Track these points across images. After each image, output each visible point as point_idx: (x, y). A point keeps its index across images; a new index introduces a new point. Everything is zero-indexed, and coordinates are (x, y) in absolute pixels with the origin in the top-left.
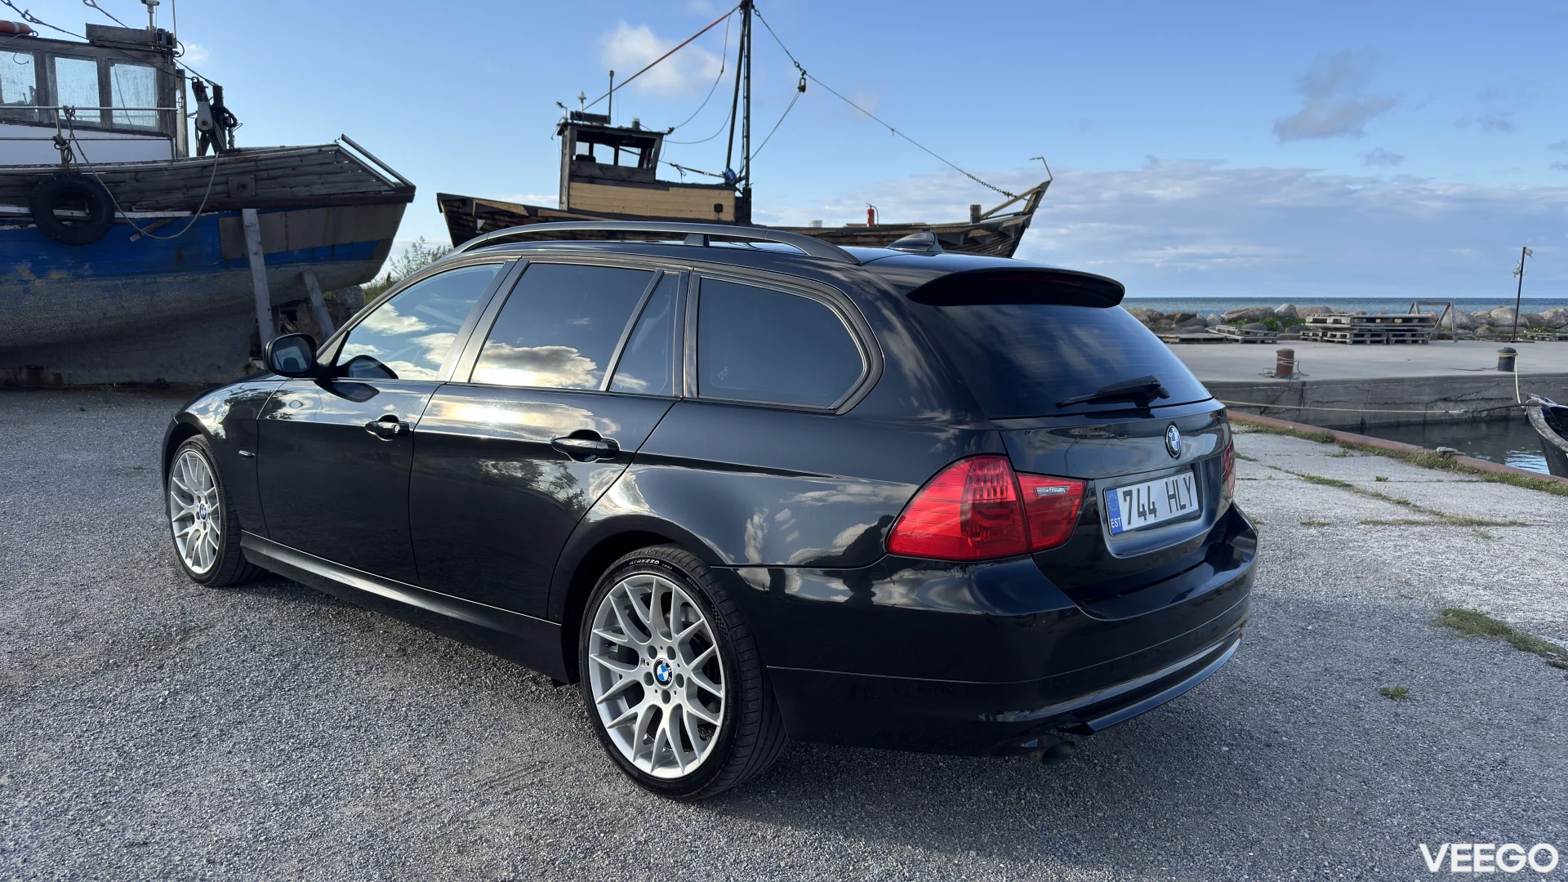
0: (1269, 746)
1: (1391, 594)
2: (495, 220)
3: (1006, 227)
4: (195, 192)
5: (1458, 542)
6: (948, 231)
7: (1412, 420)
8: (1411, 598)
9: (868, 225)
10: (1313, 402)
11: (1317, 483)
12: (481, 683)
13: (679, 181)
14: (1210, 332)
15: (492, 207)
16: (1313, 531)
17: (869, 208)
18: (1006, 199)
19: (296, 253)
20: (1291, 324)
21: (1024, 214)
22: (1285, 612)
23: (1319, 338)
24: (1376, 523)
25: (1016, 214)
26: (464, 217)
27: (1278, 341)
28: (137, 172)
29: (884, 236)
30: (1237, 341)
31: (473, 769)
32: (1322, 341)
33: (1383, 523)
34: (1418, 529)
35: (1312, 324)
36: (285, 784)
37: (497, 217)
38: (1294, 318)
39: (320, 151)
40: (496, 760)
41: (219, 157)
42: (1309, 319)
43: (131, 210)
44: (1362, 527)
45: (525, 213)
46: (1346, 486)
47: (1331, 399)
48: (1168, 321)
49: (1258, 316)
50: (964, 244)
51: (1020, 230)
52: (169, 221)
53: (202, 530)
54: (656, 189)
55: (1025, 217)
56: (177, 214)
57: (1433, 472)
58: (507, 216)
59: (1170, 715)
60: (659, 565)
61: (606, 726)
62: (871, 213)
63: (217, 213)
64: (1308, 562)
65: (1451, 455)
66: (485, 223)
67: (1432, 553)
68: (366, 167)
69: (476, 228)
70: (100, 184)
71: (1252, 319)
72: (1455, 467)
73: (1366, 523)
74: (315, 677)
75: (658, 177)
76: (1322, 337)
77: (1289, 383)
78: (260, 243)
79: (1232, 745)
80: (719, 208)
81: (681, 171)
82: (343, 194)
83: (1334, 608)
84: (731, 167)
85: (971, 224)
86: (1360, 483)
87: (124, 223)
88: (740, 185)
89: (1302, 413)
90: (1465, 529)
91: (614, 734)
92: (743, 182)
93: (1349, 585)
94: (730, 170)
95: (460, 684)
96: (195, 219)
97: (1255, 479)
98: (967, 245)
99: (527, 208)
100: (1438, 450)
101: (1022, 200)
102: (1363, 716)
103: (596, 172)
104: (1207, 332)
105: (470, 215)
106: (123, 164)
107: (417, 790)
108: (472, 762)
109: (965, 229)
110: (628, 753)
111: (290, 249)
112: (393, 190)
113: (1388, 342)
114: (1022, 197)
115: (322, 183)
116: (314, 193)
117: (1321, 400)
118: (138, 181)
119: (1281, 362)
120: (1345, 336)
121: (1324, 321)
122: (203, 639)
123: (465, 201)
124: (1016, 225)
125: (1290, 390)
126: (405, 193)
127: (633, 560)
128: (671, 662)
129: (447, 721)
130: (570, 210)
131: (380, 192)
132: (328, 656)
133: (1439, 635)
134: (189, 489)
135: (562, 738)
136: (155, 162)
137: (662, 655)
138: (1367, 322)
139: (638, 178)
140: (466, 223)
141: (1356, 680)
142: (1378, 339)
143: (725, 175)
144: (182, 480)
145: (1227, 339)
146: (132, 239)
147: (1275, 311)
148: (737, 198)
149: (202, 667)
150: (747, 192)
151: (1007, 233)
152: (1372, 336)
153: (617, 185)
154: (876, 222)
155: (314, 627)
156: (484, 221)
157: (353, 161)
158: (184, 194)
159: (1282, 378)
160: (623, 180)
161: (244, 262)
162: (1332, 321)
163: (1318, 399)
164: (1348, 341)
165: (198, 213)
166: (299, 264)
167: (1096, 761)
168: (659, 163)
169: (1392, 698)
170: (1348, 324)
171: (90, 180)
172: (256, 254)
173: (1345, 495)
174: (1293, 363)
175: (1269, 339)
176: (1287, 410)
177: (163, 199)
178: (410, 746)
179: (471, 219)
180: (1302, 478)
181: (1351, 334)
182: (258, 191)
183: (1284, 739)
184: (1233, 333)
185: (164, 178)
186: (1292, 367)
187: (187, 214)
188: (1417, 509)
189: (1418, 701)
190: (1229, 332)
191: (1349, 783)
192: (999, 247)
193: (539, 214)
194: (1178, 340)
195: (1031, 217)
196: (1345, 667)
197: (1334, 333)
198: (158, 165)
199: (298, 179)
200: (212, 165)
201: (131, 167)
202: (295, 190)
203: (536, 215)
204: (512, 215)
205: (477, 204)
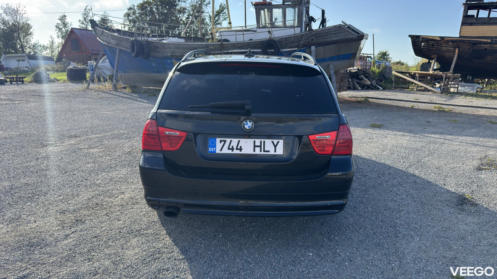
2: (428, 42)
4: (299, 42)
15: (427, 38)
19: (327, 58)
26: (418, 42)
28: (286, 38)
39: (335, 27)
41: (309, 32)
43: (284, 49)
45: (439, 39)
52: (292, 51)
56: (294, 49)
63: (305, 48)
66: (424, 44)
68: (349, 30)
69: (421, 46)
70: (277, 42)
87: (282, 53)
96: (298, 50)
99: (440, 37)
105: (419, 41)
111: (325, 57)
112: (357, 37)
115: (335, 37)
116: (333, 40)
118: (286, 41)
123: (418, 37)
130: (460, 37)
136: (291, 35)
140: (418, 44)
156: (424, 43)
157: (345, 29)
158: (296, 43)
165: (300, 48)
166: (328, 61)
171: (275, 41)
177: (292, 45)
179: (419, 43)
182: (316, 41)
185: (292, 39)
187: (296, 49)
198: (291, 36)
199: (328, 36)
200: (304, 34)
201: (284, 37)
202: (327, 39)
203: (444, 39)
204: (434, 40)
205: (422, 37)
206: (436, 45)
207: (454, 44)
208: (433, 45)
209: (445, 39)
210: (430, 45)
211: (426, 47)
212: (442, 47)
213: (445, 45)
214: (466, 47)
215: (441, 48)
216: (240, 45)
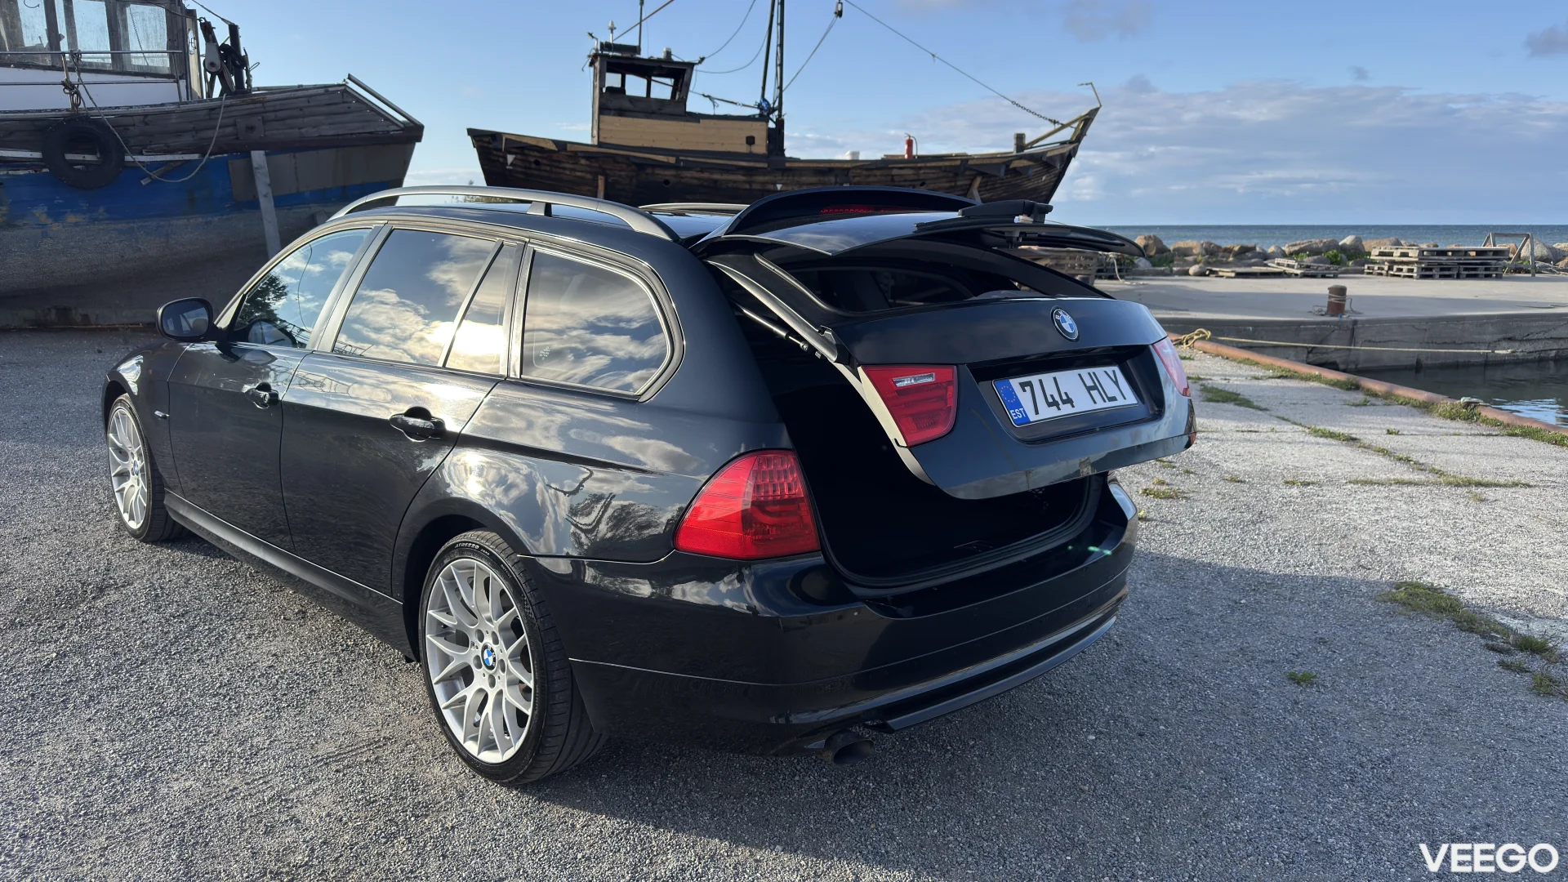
0: (1141, 735)
1: (1350, 564)
2: (523, 154)
3: (1051, 157)
4: (204, 134)
5: (1446, 505)
6: (988, 161)
7: (1472, 360)
8: (1369, 569)
9: (906, 156)
10: (1365, 341)
11: (1321, 437)
12: (363, 650)
13: (711, 112)
14: (1269, 266)
15: (521, 142)
16: (1295, 491)
17: (908, 138)
18: (1052, 127)
19: (306, 195)
20: (1356, 258)
21: (1070, 142)
22: (1224, 583)
23: (1384, 272)
24: (1366, 483)
25: (1062, 143)
26: (495, 152)
27: (1339, 276)
29: (920, 168)
30: (1296, 275)
31: (317, 743)
32: (1387, 275)
33: (1372, 483)
34: (1407, 490)
35: (1377, 258)
36: (126, 755)
37: (526, 152)
38: (1359, 250)
39: (327, 91)
40: (343, 734)
41: (226, 99)
42: (1375, 252)
43: (141, 154)
44: (1349, 486)
45: (553, 147)
46: (1351, 440)
47: (1386, 338)
48: (1226, 254)
49: (1321, 249)
50: (1005, 175)
51: (1067, 159)
52: (179, 163)
53: (136, 485)
54: (687, 121)
55: (1072, 146)
56: (187, 157)
57: (1453, 424)
58: (538, 151)
59: (1049, 697)
60: (479, 549)
61: (442, 707)
62: (910, 143)
63: (226, 155)
64: (1273, 526)
65: (1475, 406)
66: (515, 159)
67: (1413, 517)
68: (374, 107)
69: (507, 164)
70: (109, 127)
71: (1314, 252)
72: (1478, 419)
73: (1356, 482)
74: (205, 641)
75: (688, 109)
76: (1387, 272)
77: (1339, 322)
78: (269, 185)
79: (1101, 733)
80: (750, 141)
81: (714, 103)
82: (352, 134)
83: (1279, 580)
84: (766, 97)
85: (1015, 153)
86: (1369, 437)
87: (134, 167)
88: (774, 116)
89: (1352, 353)
90: (1459, 491)
91: (448, 715)
92: (776, 113)
93: (1308, 554)
94: (764, 100)
95: (343, 650)
96: (203, 162)
97: (1256, 432)
98: (1009, 176)
99: (556, 142)
100: (1462, 400)
101: (1069, 128)
102: (1258, 703)
103: (627, 105)
104: (1266, 265)
105: (500, 150)
106: (131, 107)
107: (252, 765)
108: (318, 736)
109: (1006, 160)
110: (459, 734)
111: (300, 190)
112: (402, 130)
113: (1458, 277)
114: (1069, 125)
115: (330, 124)
116: (323, 134)
117: (1373, 339)
118: (146, 124)
119: (1333, 300)
120: (1411, 270)
121: (1391, 254)
122: (116, 597)
123: (495, 136)
124: (1062, 155)
125: (1340, 329)
126: (413, 132)
127: (459, 543)
128: (495, 647)
129: (313, 690)
130: (600, 144)
131: (388, 132)
132: (228, 618)
133: (1380, 612)
134: (124, 445)
135: (417, 713)
136: (163, 105)
137: (488, 640)
138: (1437, 255)
139: (668, 110)
140: (496, 158)
141: (1267, 662)
142: (1447, 273)
143: (759, 106)
144: (116, 436)
145: (1286, 273)
146: (143, 182)
147: (1340, 244)
148: (770, 130)
149: (101, 628)
150: (780, 123)
151: (1052, 164)
152: (1442, 270)
153: (648, 118)
154: (914, 153)
155: (227, 586)
156: (514, 156)
157: (360, 100)
158: (193, 137)
159: (1332, 316)
160: (653, 113)
161: (254, 204)
162: (1399, 254)
163: (1369, 338)
164: (1415, 275)
165: (207, 156)
166: (311, 205)
167: (949, 748)
168: (689, 93)
169: (1298, 683)
170: (1415, 257)
171: (99, 123)
172: (265, 196)
173: (1345, 451)
174: (1345, 301)
175: (1330, 274)
176: (1337, 350)
177: (175, 142)
178: (266, 717)
179: (501, 154)
180: (1307, 431)
181: (1418, 268)
182: (267, 133)
183: (1162, 727)
184: (1293, 267)
185: (173, 121)
186: (1344, 305)
187: (196, 156)
188: (1420, 467)
189: (1325, 687)
190: (1288, 266)
191: (1209, 780)
192: (1044, 178)
193: (568, 149)
194: (1233, 275)
195: (1078, 146)
196: (1263, 647)
197: (1400, 267)
198: (166, 108)
199: (306, 120)
200: (220, 107)
201: (140, 110)
202: (303, 130)
203: (565, 149)
204: (541, 150)
205: (506, 139)
206: (545, 165)
207: (593, 165)
208: (537, 163)
209: (569, 148)
210: (530, 162)
211: (520, 167)
212: (561, 171)
213: (571, 166)
214: (623, 173)
215: (560, 173)
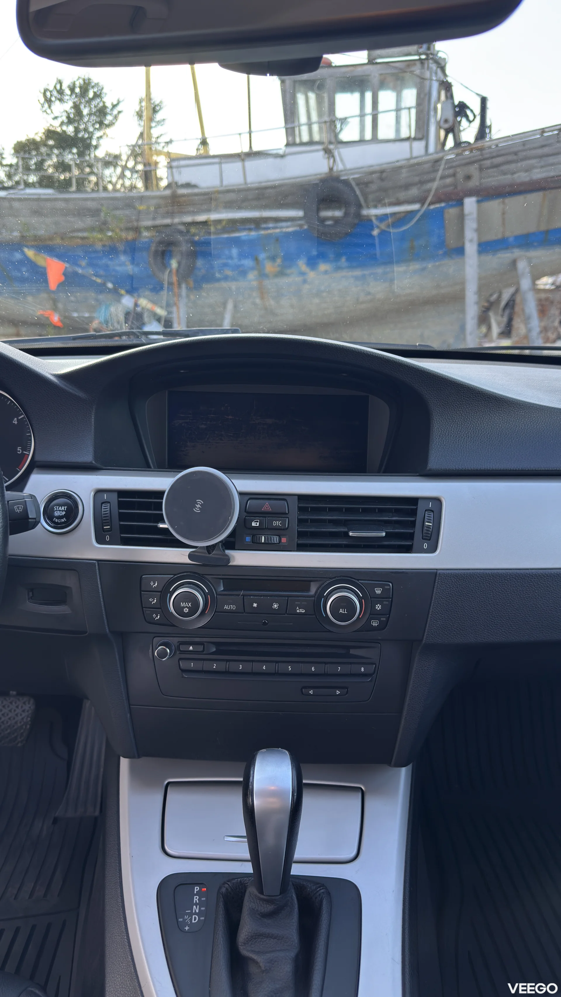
4: (424, 186)
19: (511, 239)
28: (382, 172)
41: (449, 150)
52: (403, 215)
56: (410, 208)
63: (443, 204)
78: (476, 231)
87: (369, 220)
96: (422, 212)
111: (506, 235)
115: (542, 167)
116: (534, 178)
118: (383, 180)
146: (374, 233)
158: (418, 189)
161: (460, 251)
165: (426, 206)
166: (514, 250)
172: (471, 241)
177: (402, 196)
182: (481, 180)
185: (403, 176)
187: (416, 207)
198: (399, 164)
199: (519, 164)
200: (438, 160)
201: (378, 168)
202: (515, 176)
216: (232, 196)
